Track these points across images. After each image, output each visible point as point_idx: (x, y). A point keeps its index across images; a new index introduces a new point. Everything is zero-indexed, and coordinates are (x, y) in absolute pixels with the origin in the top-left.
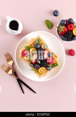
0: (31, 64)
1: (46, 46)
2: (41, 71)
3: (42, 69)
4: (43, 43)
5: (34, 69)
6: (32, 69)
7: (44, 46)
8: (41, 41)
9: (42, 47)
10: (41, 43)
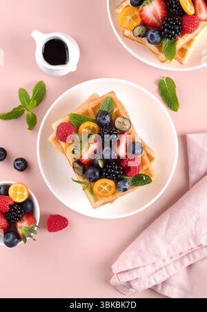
0: (77, 165)
1: (126, 122)
2: (100, 189)
3: (105, 184)
4: (121, 112)
5: (81, 180)
9: (117, 125)
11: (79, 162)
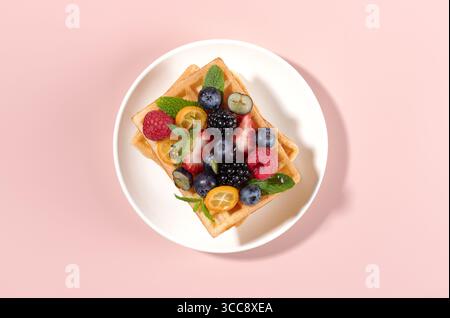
0: (179, 175)
1: (245, 100)
3: (224, 195)
4: (236, 87)
5: (189, 196)
6: (181, 196)
7: (240, 101)
8: (226, 78)
9: (231, 106)
10: (226, 86)
11: (182, 168)
